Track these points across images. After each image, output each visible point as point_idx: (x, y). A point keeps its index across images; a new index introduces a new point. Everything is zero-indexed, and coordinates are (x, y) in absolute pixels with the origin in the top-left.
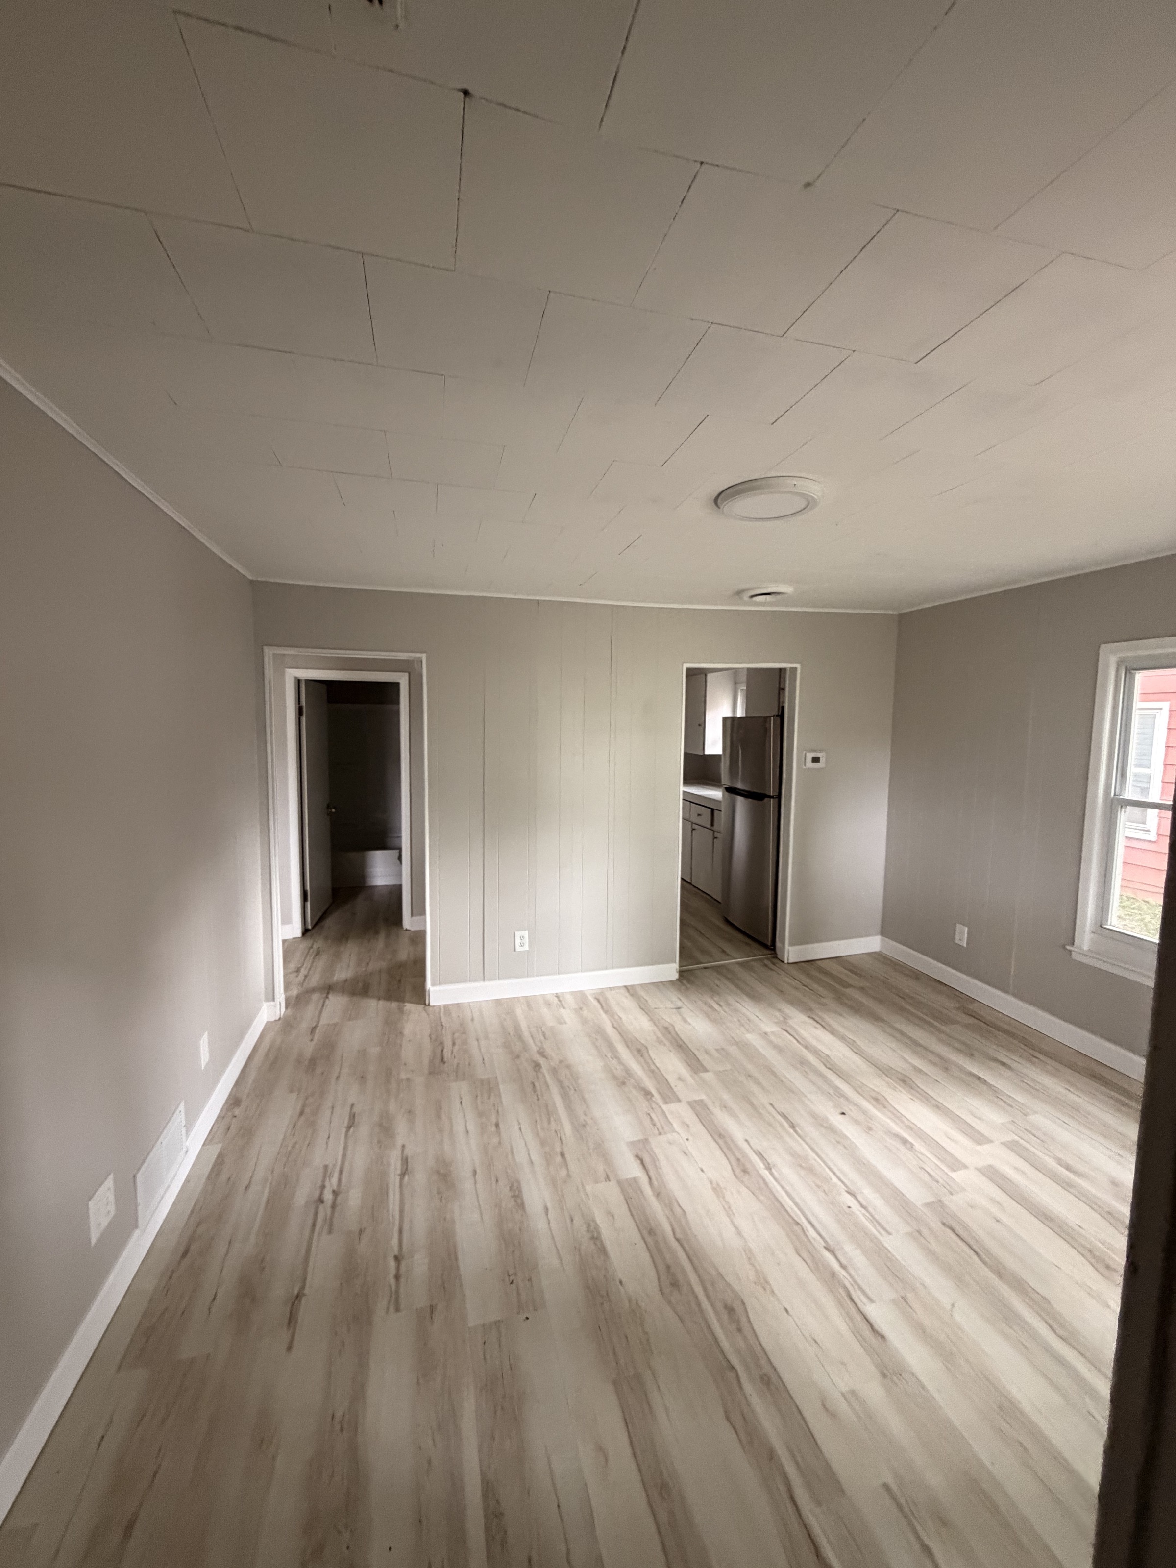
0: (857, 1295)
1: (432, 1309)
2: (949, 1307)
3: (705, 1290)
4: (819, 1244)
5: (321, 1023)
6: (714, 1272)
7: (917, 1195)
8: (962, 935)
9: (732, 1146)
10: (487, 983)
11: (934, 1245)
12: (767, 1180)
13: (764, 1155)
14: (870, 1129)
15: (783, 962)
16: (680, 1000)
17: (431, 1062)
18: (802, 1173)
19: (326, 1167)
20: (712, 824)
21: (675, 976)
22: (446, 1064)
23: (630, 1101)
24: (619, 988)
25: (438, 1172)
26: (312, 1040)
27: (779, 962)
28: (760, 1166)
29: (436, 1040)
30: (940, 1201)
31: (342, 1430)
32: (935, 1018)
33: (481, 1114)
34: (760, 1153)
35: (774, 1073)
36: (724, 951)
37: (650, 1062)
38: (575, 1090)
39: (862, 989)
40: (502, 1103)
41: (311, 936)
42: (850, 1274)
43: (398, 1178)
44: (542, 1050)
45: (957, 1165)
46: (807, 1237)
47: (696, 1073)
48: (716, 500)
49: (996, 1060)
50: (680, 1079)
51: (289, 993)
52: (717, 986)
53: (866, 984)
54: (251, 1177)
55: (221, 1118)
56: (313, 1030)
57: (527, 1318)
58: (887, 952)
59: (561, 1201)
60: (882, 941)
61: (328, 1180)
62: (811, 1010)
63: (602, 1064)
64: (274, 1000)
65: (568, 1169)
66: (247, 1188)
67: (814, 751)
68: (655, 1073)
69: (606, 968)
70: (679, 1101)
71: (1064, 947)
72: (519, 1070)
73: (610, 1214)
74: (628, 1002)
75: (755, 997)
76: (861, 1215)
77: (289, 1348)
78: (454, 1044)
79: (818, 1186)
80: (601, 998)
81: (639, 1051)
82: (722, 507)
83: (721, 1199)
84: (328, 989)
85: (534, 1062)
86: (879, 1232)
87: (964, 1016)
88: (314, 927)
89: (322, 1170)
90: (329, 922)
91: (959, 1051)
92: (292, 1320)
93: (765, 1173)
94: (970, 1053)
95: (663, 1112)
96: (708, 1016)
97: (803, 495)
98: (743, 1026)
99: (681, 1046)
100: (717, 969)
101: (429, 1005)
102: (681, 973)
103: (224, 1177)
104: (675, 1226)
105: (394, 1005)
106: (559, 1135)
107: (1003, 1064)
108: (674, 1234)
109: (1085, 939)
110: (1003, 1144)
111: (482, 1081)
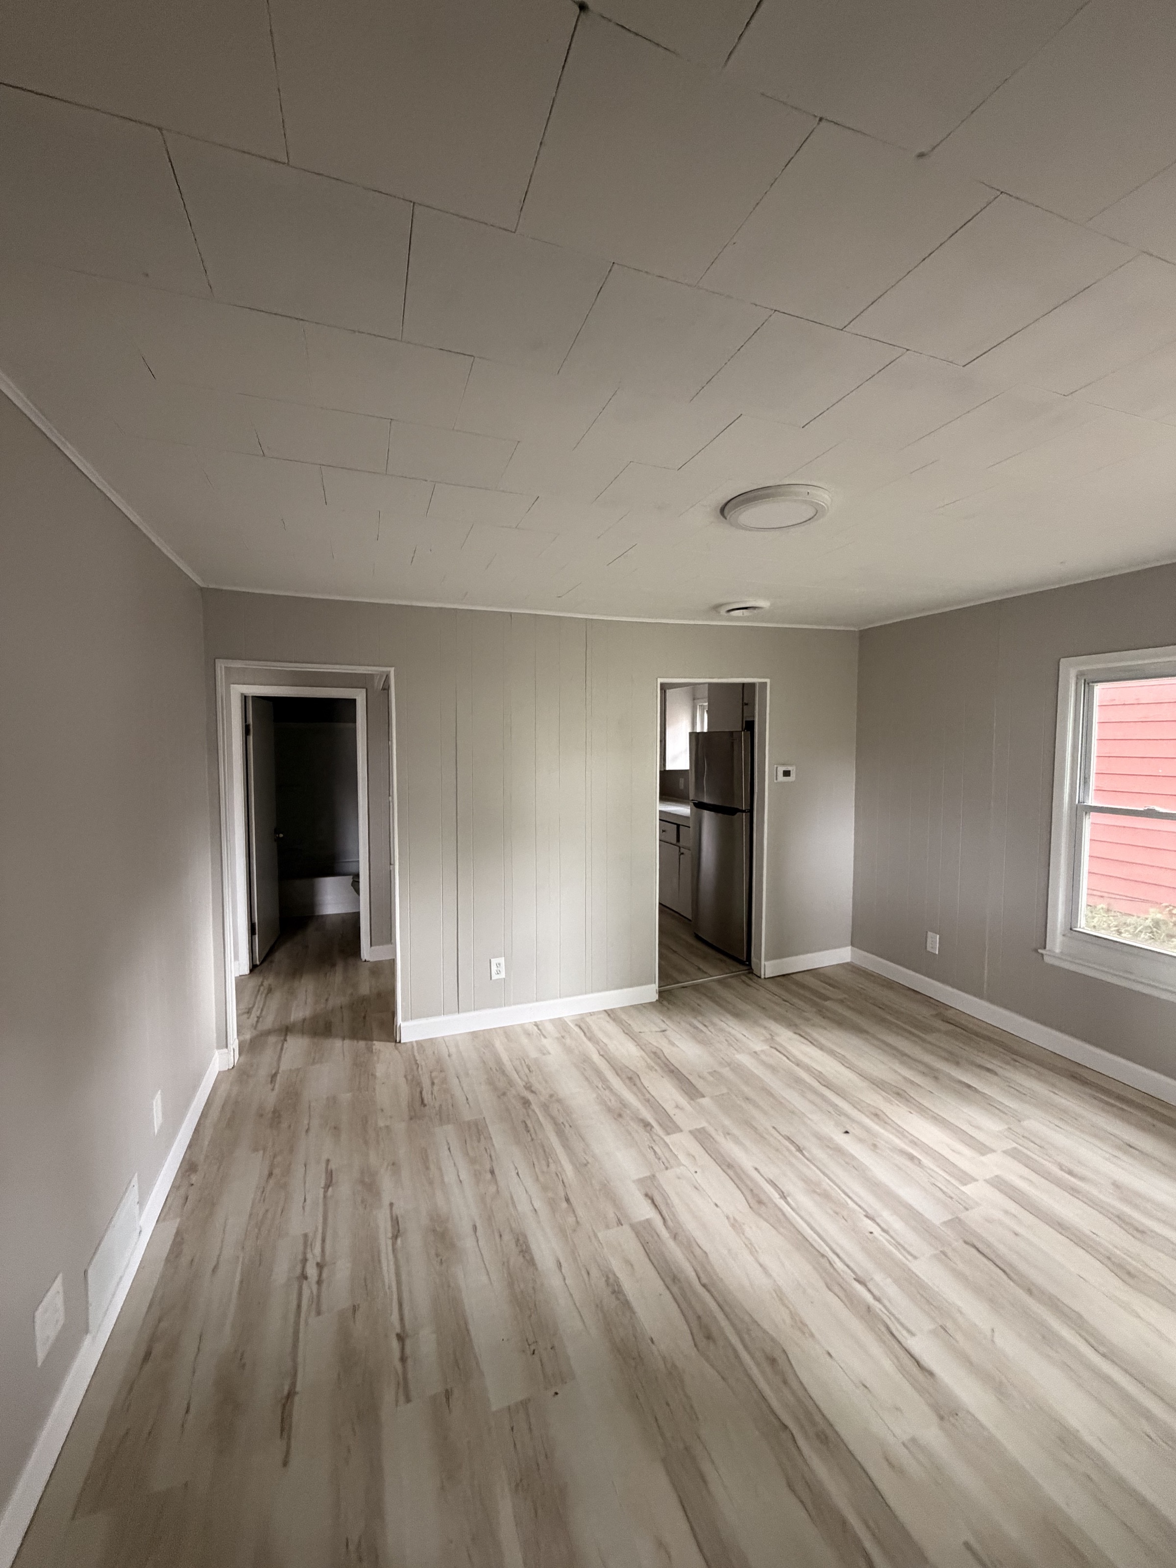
0: (895, 1327)
1: (448, 1394)
2: (989, 1333)
3: (742, 1340)
4: (849, 1276)
5: (283, 1067)
6: (747, 1318)
7: (936, 1215)
8: (934, 943)
9: (743, 1176)
10: (462, 1015)
11: (961, 1266)
12: (784, 1210)
13: (777, 1183)
14: (875, 1146)
15: (760, 977)
16: (664, 1021)
17: (411, 1106)
18: (817, 1198)
19: (306, 1236)
20: (678, 840)
21: (655, 997)
22: (428, 1106)
23: (630, 1134)
24: (599, 1012)
25: (434, 1231)
26: (273, 1090)
27: (756, 978)
28: (775, 1196)
29: (412, 1080)
30: (957, 1218)
31: (360, 1559)
32: (916, 1027)
33: (473, 1161)
34: (772, 1181)
35: (771, 1095)
36: (699, 969)
37: (644, 1091)
38: (570, 1126)
39: (841, 1002)
40: (493, 1145)
41: (261, 972)
42: (885, 1306)
43: (390, 1242)
44: (528, 1085)
45: (966, 1178)
46: (834, 1269)
47: (692, 1099)
48: (722, 510)
49: (980, 1067)
50: (677, 1107)
51: (242, 1038)
52: (699, 1005)
53: (842, 996)
54: (219, 1256)
55: (175, 1187)
56: (274, 1077)
57: (556, 1393)
58: (857, 962)
59: (574, 1252)
60: (852, 950)
61: (309, 1250)
62: (796, 1025)
63: (595, 1095)
64: (227, 1047)
65: (576, 1217)
66: (215, 1269)
67: (783, 765)
68: (651, 1102)
69: (586, 993)
70: (681, 1131)
71: (1036, 951)
72: (507, 1110)
73: (628, 1263)
74: (612, 1028)
75: (738, 1015)
76: (885, 1242)
77: (285, 1464)
78: (433, 1084)
79: (837, 1213)
80: (581, 1023)
81: (630, 1079)
82: (728, 518)
83: (741, 1235)
84: (286, 1030)
85: (523, 1098)
86: (905, 1257)
87: (941, 1022)
88: (261, 963)
89: (301, 1241)
90: (278, 956)
91: (946, 1060)
92: (285, 1426)
93: (781, 1203)
94: (954, 1060)
95: (665, 1142)
96: (694, 1038)
97: (812, 504)
98: (732, 1046)
99: (673, 1072)
100: (695, 988)
101: (400, 1042)
102: (661, 993)
103: (184, 1260)
104: (699, 1269)
105: (362, 1044)
106: (560, 1177)
107: (989, 1070)
108: (699, 1278)
109: (1056, 942)
110: (1004, 1152)
111: (469, 1123)
